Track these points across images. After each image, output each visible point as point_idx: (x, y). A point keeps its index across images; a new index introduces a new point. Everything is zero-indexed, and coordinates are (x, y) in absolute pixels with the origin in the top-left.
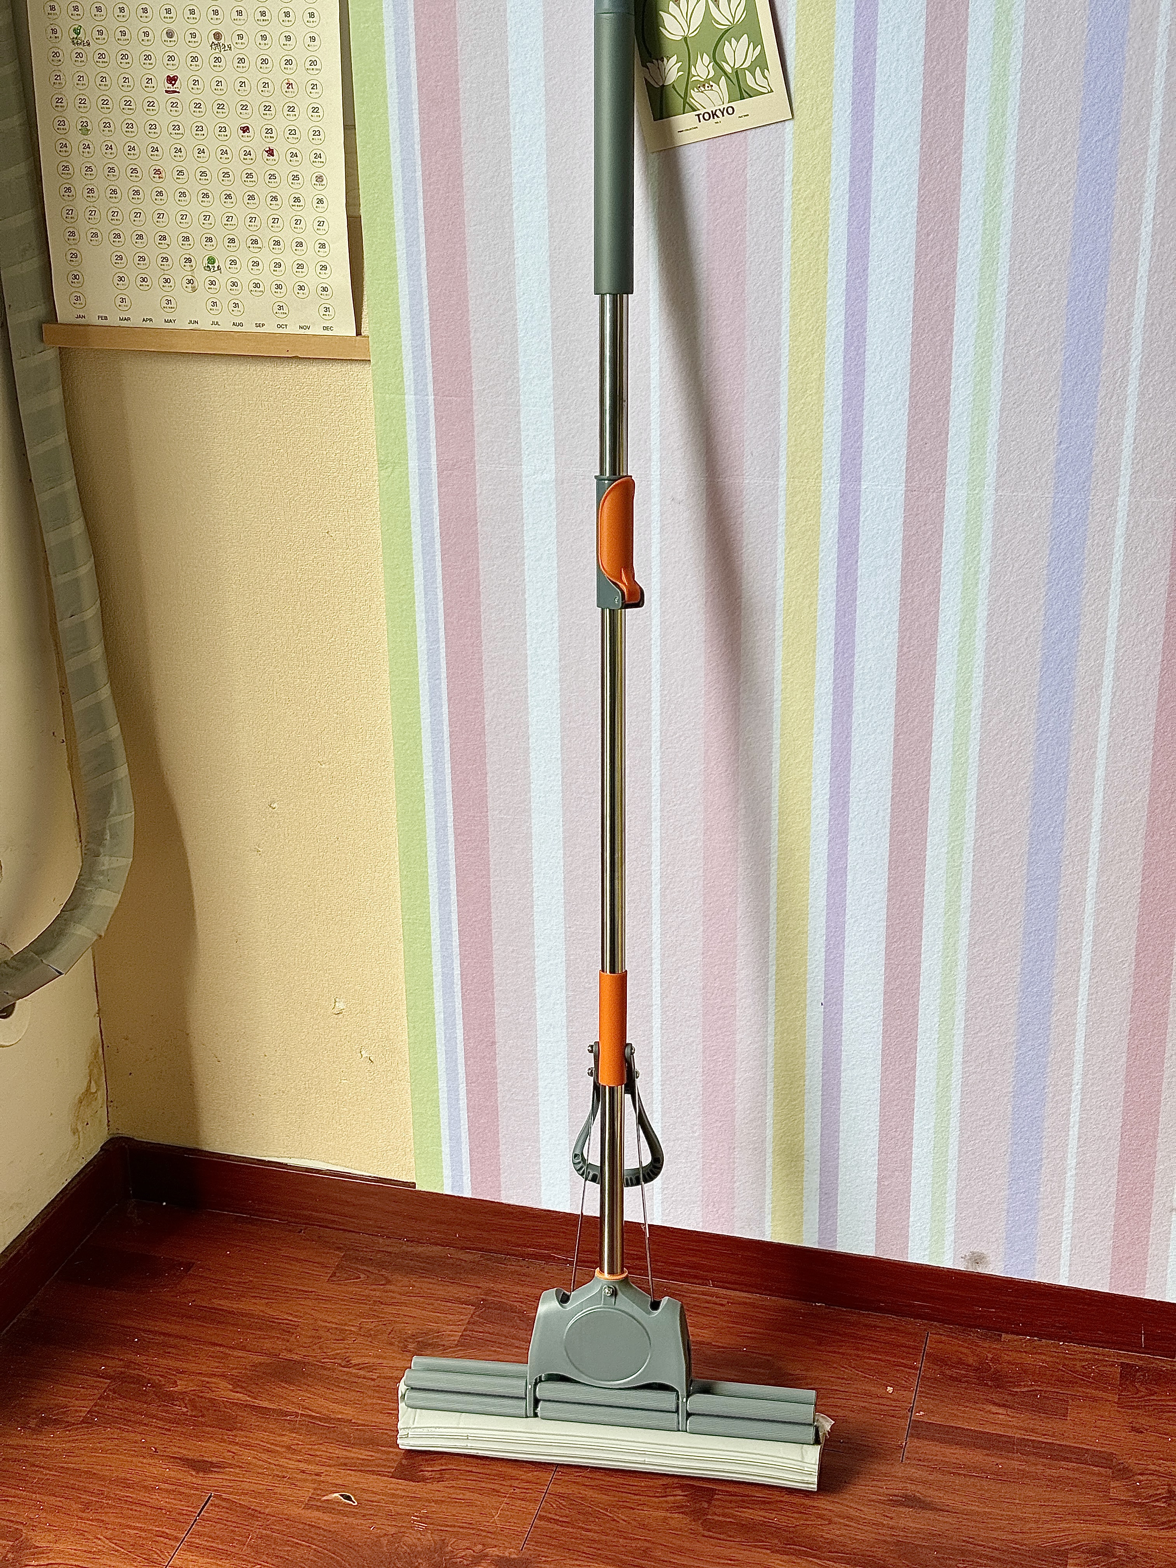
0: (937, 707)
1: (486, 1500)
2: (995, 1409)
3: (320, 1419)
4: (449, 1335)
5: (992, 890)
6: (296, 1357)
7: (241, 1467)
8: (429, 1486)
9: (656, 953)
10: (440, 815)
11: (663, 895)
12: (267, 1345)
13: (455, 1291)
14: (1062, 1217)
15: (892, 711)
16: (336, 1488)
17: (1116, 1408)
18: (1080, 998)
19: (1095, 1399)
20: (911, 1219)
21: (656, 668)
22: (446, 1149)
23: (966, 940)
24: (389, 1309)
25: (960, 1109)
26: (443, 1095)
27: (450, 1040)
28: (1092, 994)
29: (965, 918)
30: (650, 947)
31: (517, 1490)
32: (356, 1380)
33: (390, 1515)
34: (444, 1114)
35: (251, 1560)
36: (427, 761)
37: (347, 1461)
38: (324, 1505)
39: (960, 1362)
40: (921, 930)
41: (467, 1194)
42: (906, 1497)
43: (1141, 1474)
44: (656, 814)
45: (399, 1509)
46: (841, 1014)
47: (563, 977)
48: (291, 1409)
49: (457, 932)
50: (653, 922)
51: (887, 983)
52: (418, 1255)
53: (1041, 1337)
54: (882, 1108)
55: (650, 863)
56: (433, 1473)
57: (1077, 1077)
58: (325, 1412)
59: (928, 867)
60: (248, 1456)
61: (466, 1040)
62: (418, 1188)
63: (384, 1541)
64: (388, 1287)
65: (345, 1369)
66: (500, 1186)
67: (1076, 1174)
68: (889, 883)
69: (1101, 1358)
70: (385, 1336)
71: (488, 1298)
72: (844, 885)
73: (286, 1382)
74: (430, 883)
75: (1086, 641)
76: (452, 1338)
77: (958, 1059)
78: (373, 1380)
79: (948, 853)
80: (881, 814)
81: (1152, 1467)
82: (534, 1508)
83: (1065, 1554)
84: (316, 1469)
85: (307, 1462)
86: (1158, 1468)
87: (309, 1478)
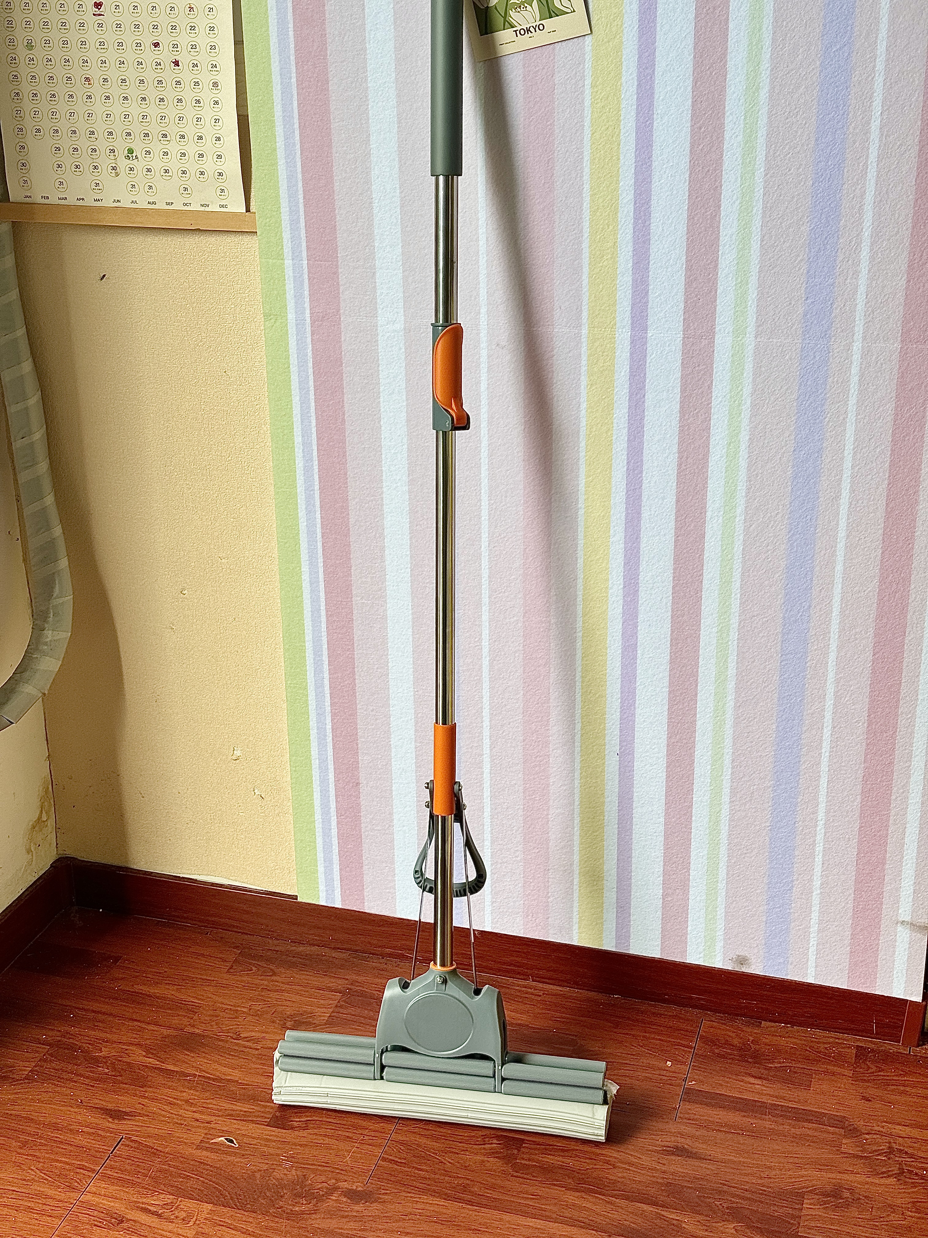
0: (709, 514)
1: (342, 1145)
2: (752, 1080)
3: (214, 1080)
4: (320, 1016)
5: (753, 662)
6: (197, 1031)
7: (148, 1116)
8: (296, 1133)
9: (486, 712)
10: (315, 601)
11: (491, 665)
12: (175, 1021)
13: (327, 982)
14: (810, 927)
15: (673, 517)
16: (223, 1133)
17: (850, 1081)
18: (823, 751)
19: (833, 1074)
20: (689, 928)
21: (485, 482)
22: (321, 869)
23: (732, 703)
24: (273, 995)
25: (728, 840)
26: (318, 826)
27: (324, 781)
28: (833, 748)
29: (731, 685)
30: (482, 708)
31: (366, 1138)
32: (243, 1049)
33: (263, 1155)
34: (319, 841)
35: (151, 1188)
36: (304, 556)
37: (232, 1112)
38: (211, 1146)
39: (727, 1043)
40: (696, 694)
41: (338, 905)
42: (677, 1148)
43: (867, 1134)
44: (485, 600)
45: (271, 1151)
46: (633, 763)
47: (412, 732)
48: (191, 1071)
49: (329, 695)
51: (669, 738)
52: (298, 953)
53: (793, 1024)
54: (666, 837)
55: (480, 640)
56: (300, 1123)
57: (821, 815)
58: (218, 1074)
59: (702, 644)
60: (154, 1107)
61: (337, 781)
62: (299, 900)
63: (258, 1175)
64: (274, 978)
65: (236, 1041)
66: (364, 899)
67: (821, 893)
68: (671, 656)
69: (840, 1041)
70: (268, 1016)
71: (353, 987)
72: (635, 658)
73: (188, 1050)
74: (307, 655)
75: (828, 461)
76: (322, 1018)
77: (726, 799)
78: (258, 1050)
79: (717, 632)
80: (664, 601)
81: (876, 1128)
82: (378, 1152)
83: (802, 1195)
84: (208, 1118)
85: (201, 1113)
86: (881, 1129)
87: (202, 1125)
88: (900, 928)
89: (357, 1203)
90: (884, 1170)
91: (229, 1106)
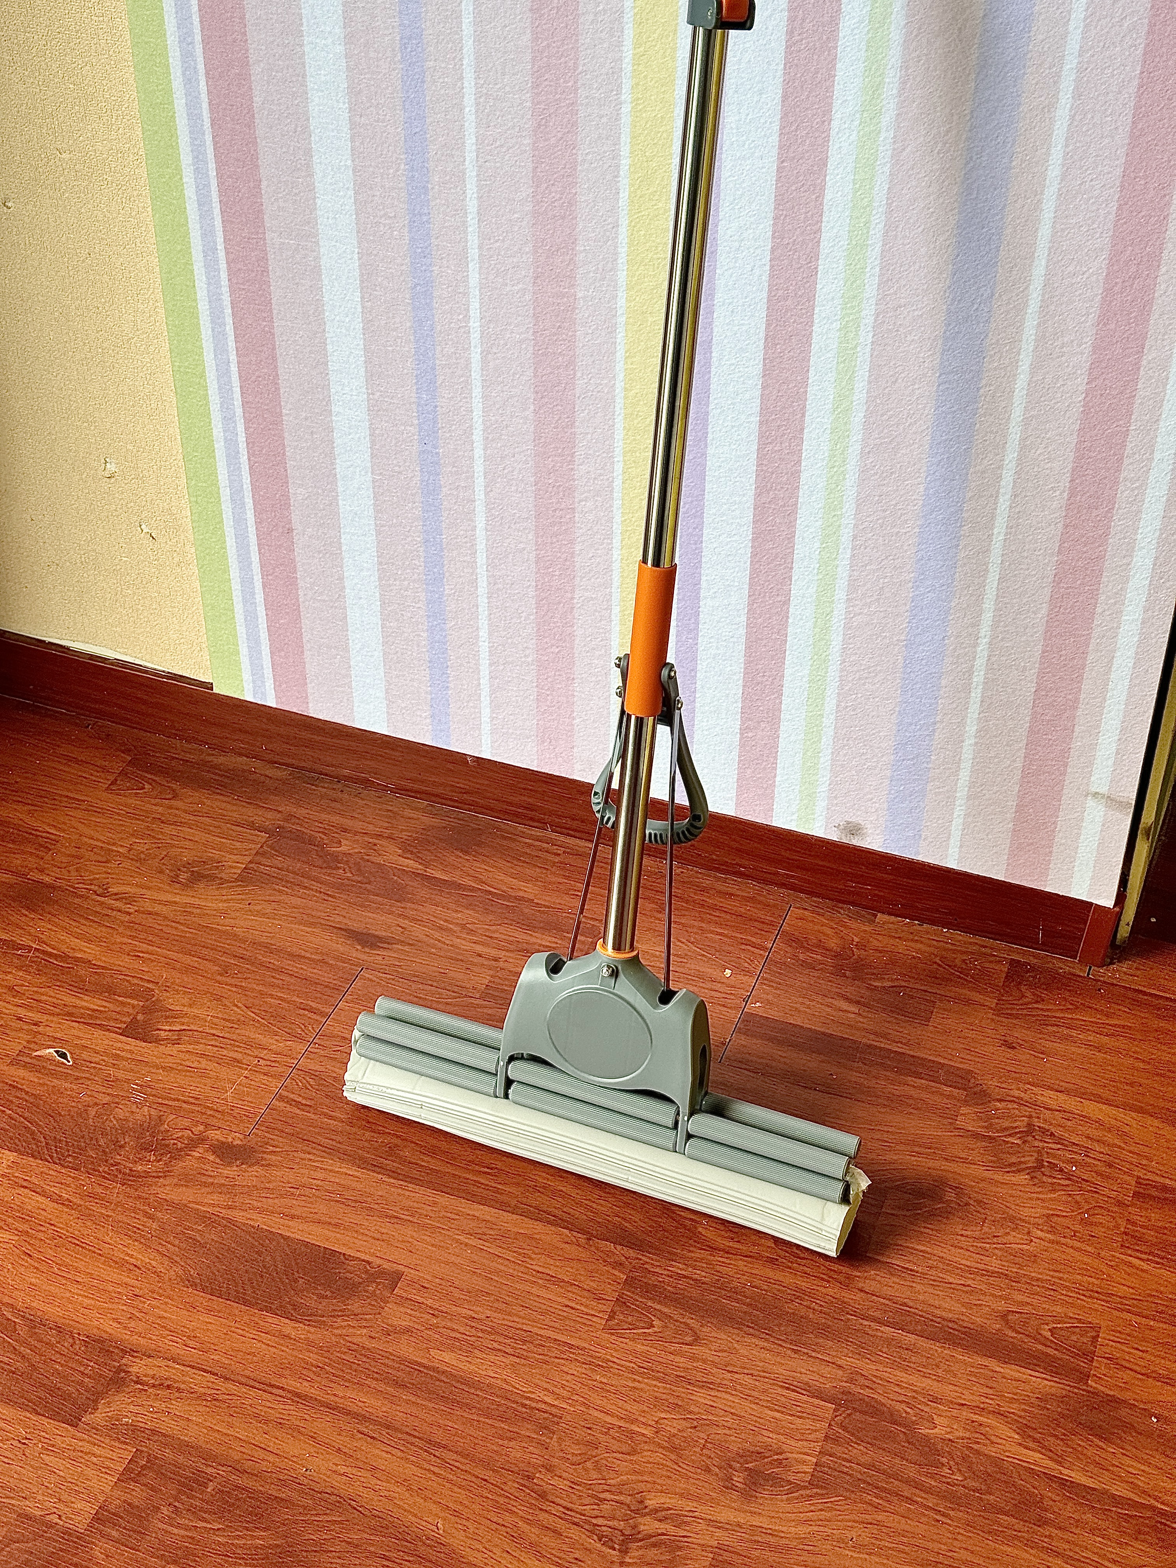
0: (835, 124)
1: (224, 1072)
2: (846, 1006)
3: (56, 957)
4: (231, 867)
5: (895, 382)
6: (47, 879)
8: (162, 1048)
9: (478, 436)
10: (207, 234)
11: (484, 361)
12: (17, 861)
13: (248, 813)
14: (955, 791)
15: (776, 127)
16: (53, 1042)
17: (990, 1016)
18: (996, 531)
19: (968, 1002)
20: (778, 779)
21: (469, 46)
22: (244, 650)
23: (858, 447)
24: (168, 829)
25: (842, 656)
26: (236, 586)
27: (239, 521)
28: (1012, 527)
29: (858, 418)
30: (471, 427)
31: (262, 1062)
32: (109, 912)
33: (106, 1081)
34: (239, 608)
36: (186, 159)
37: (74, 1010)
38: (34, 1061)
39: (820, 945)
40: (802, 430)
41: (271, 702)
43: (1000, 1100)
44: (474, 252)
45: (119, 1074)
46: (701, 530)
47: (367, 456)
48: (26, 941)
49: (239, 389)
50: (474, 395)
51: (758, 495)
52: (215, 767)
53: (922, 921)
54: (748, 646)
55: (467, 317)
56: (170, 1034)
57: (985, 629)
58: (64, 948)
59: (815, 348)
61: (258, 523)
62: (216, 690)
63: (92, 1112)
64: (174, 802)
65: (99, 898)
66: (307, 697)
67: (976, 743)
68: (765, 365)
69: (988, 951)
70: (155, 863)
71: (286, 825)
73: (27, 908)
74: (201, 322)
75: (1041, 37)
76: (233, 871)
77: (841, 594)
78: (129, 914)
79: (840, 330)
80: (757, 272)
81: (1016, 1093)
82: (275, 1085)
84: (36, 1017)
85: (29, 1008)
86: (1022, 1095)
87: (25, 1027)
88: (1090, 803)
89: (230, 1164)
90: (1014, 1159)
91: (70, 1000)
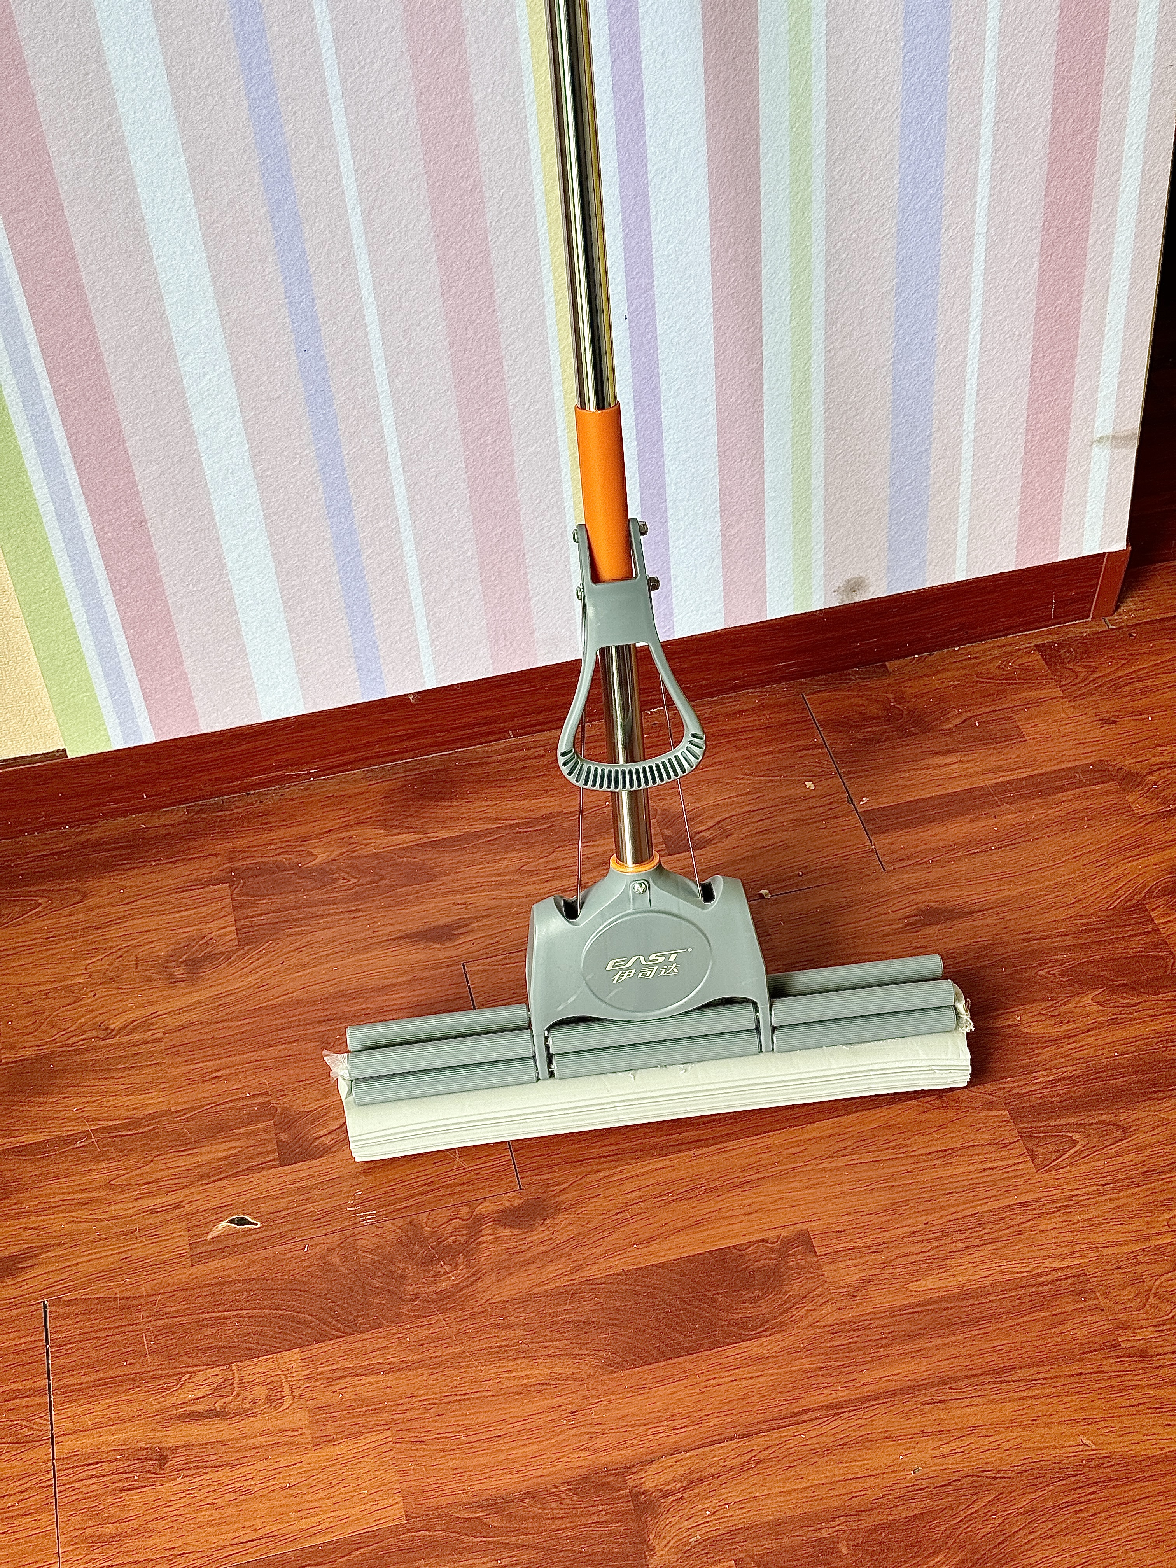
2: (941, 760)
3: (126, 1126)
4: (220, 936)
6: (27, 1053)
7: (59, 1244)
13: (185, 872)
14: (958, 498)
16: (217, 1213)
22: (102, 692)
23: (822, 160)
24: (113, 932)
26: (80, 620)
29: (819, 127)
32: (135, 1050)
33: (317, 1220)
34: (88, 645)
35: (171, 1372)
37: (205, 1170)
38: (216, 1245)
39: (864, 717)
41: (149, 738)
42: (921, 912)
43: (1150, 774)
45: (323, 1205)
46: (654, 325)
47: (232, 394)
48: (72, 1129)
51: (715, 259)
52: (97, 842)
53: (930, 650)
54: (721, 435)
55: (339, 174)
56: (333, 1136)
57: (976, 310)
58: (124, 1113)
60: (58, 1223)
61: (98, 533)
62: (70, 755)
63: (334, 1259)
64: (89, 902)
65: (110, 1041)
66: (195, 714)
67: (975, 438)
69: (1009, 648)
70: (133, 973)
71: (237, 864)
72: (641, 127)
73: (38, 1094)
76: (228, 938)
77: (818, 335)
78: (159, 1040)
79: (789, 31)
81: (1155, 760)
83: (1140, 907)
84: (171, 1199)
85: (151, 1195)
86: (1162, 759)
87: (168, 1217)
88: (1096, 450)
89: (531, 1228)
91: (190, 1161)
